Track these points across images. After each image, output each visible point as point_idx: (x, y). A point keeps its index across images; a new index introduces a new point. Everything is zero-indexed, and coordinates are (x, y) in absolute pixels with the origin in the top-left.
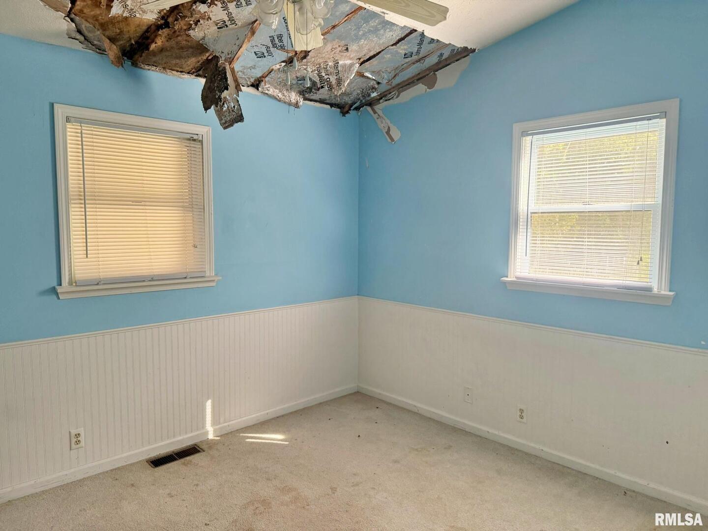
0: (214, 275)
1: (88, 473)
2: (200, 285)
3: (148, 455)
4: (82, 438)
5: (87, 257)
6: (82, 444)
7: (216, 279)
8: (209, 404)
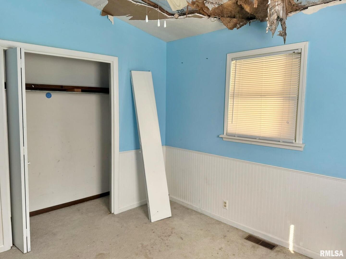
0: (301, 143)
1: (227, 222)
2: (291, 148)
3: (253, 233)
4: (227, 205)
5: (232, 123)
6: (227, 207)
7: (303, 146)
8: (292, 227)
